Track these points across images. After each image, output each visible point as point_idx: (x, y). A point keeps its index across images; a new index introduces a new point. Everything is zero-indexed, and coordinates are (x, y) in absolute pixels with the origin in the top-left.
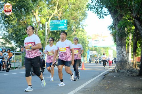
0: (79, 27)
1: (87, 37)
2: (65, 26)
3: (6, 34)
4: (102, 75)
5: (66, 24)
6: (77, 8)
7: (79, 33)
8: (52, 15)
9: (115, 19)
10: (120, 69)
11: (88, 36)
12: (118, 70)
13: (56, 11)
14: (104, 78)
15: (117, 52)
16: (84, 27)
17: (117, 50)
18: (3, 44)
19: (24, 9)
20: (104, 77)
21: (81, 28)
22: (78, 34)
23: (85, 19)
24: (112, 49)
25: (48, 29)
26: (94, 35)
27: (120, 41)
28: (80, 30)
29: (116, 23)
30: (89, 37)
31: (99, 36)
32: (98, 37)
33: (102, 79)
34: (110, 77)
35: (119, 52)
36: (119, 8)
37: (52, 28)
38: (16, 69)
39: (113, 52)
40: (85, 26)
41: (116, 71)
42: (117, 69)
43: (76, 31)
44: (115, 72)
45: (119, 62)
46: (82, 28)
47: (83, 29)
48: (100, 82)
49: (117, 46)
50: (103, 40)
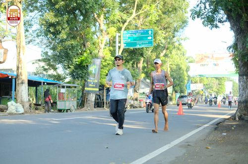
0: (174, 42)
1: (187, 59)
2: (149, 40)
3: (49, 54)
4: (212, 124)
5: (151, 36)
6: (171, 9)
7: (174, 52)
8: (128, 21)
9: (237, 29)
10: (245, 115)
11: (189, 57)
12: (240, 117)
13: (134, 15)
14: (217, 128)
15: (239, 86)
16: (182, 42)
17: (240, 81)
18: (45, 70)
19: (80, 11)
20: (216, 126)
21: (176, 44)
22: (171, 53)
23: (185, 28)
24: (231, 81)
25: (119, 45)
26: (200, 55)
27: (244, 68)
28: (174, 48)
29: (238, 36)
30: (190, 60)
31: (208, 57)
32: (206, 58)
33: (213, 129)
34: (226, 127)
35: (242, 86)
36: (244, 10)
37: (127, 44)
38: (67, 112)
39: (233, 86)
40: (183, 40)
41: (237, 119)
42: (239, 115)
43: (167, 49)
44: (235, 119)
45: (243, 102)
46: (178, 43)
47: (179, 45)
48: (210, 134)
49: (240, 75)
50: (215, 65)
